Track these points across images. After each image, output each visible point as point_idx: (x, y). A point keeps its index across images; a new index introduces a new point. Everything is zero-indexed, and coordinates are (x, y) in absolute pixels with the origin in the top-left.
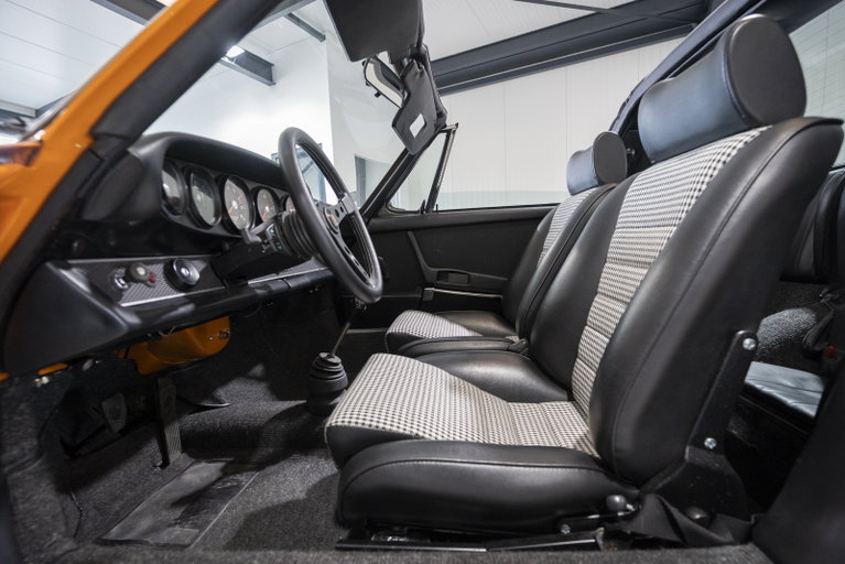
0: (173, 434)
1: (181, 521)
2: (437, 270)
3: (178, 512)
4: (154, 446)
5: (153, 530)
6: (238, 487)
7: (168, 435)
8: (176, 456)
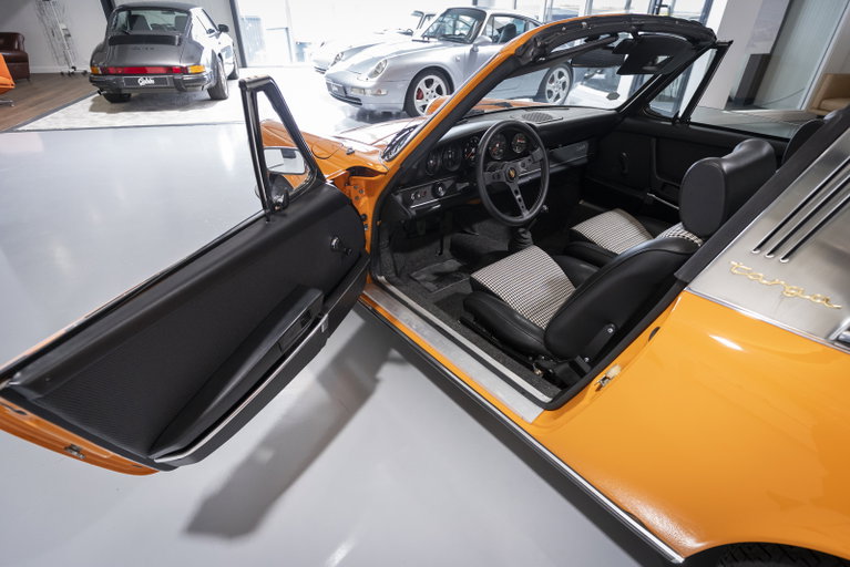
0: (447, 241)
1: (434, 282)
2: (664, 181)
3: (435, 278)
4: (438, 243)
5: (425, 280)
6: (460, 279)
7: (445, 241)
8: (446, 252)
